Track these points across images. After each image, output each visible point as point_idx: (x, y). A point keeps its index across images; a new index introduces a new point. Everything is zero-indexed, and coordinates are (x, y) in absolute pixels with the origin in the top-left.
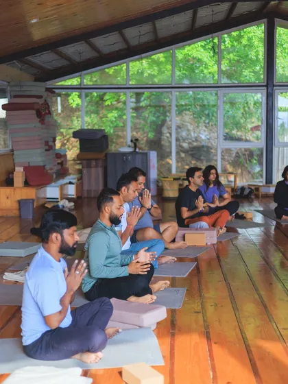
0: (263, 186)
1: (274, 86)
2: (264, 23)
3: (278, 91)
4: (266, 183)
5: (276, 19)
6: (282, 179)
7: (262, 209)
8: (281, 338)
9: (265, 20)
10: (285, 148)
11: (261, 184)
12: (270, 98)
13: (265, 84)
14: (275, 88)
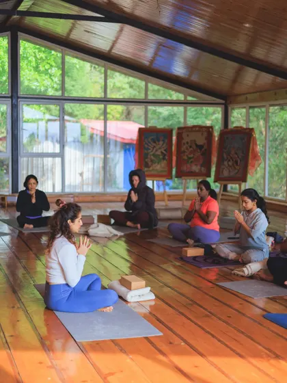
0: (9, 195)
1: (18, 98)
2: (8, 35)
3: (22, 103)
4: (13, 193)
5: (19, 33)
6: (25, 189)
7: (8, 218)
8: (6, 345)
9: (9, 33)
10: (34, 159)
11: (7, 194)
12: (15, 109)
13: (10, 95)
14: (19, 100)
